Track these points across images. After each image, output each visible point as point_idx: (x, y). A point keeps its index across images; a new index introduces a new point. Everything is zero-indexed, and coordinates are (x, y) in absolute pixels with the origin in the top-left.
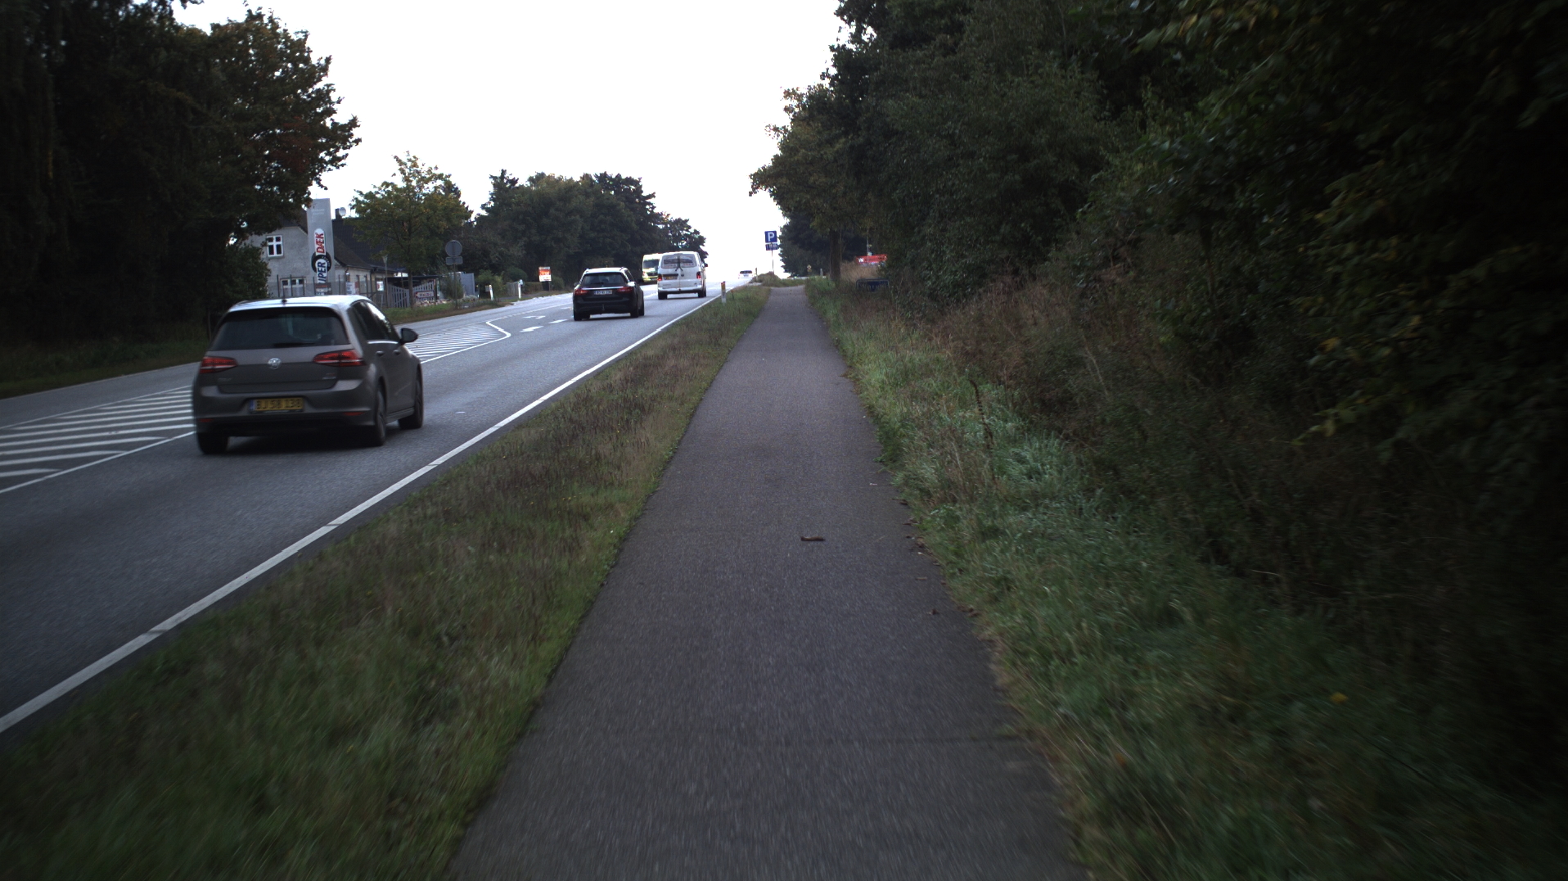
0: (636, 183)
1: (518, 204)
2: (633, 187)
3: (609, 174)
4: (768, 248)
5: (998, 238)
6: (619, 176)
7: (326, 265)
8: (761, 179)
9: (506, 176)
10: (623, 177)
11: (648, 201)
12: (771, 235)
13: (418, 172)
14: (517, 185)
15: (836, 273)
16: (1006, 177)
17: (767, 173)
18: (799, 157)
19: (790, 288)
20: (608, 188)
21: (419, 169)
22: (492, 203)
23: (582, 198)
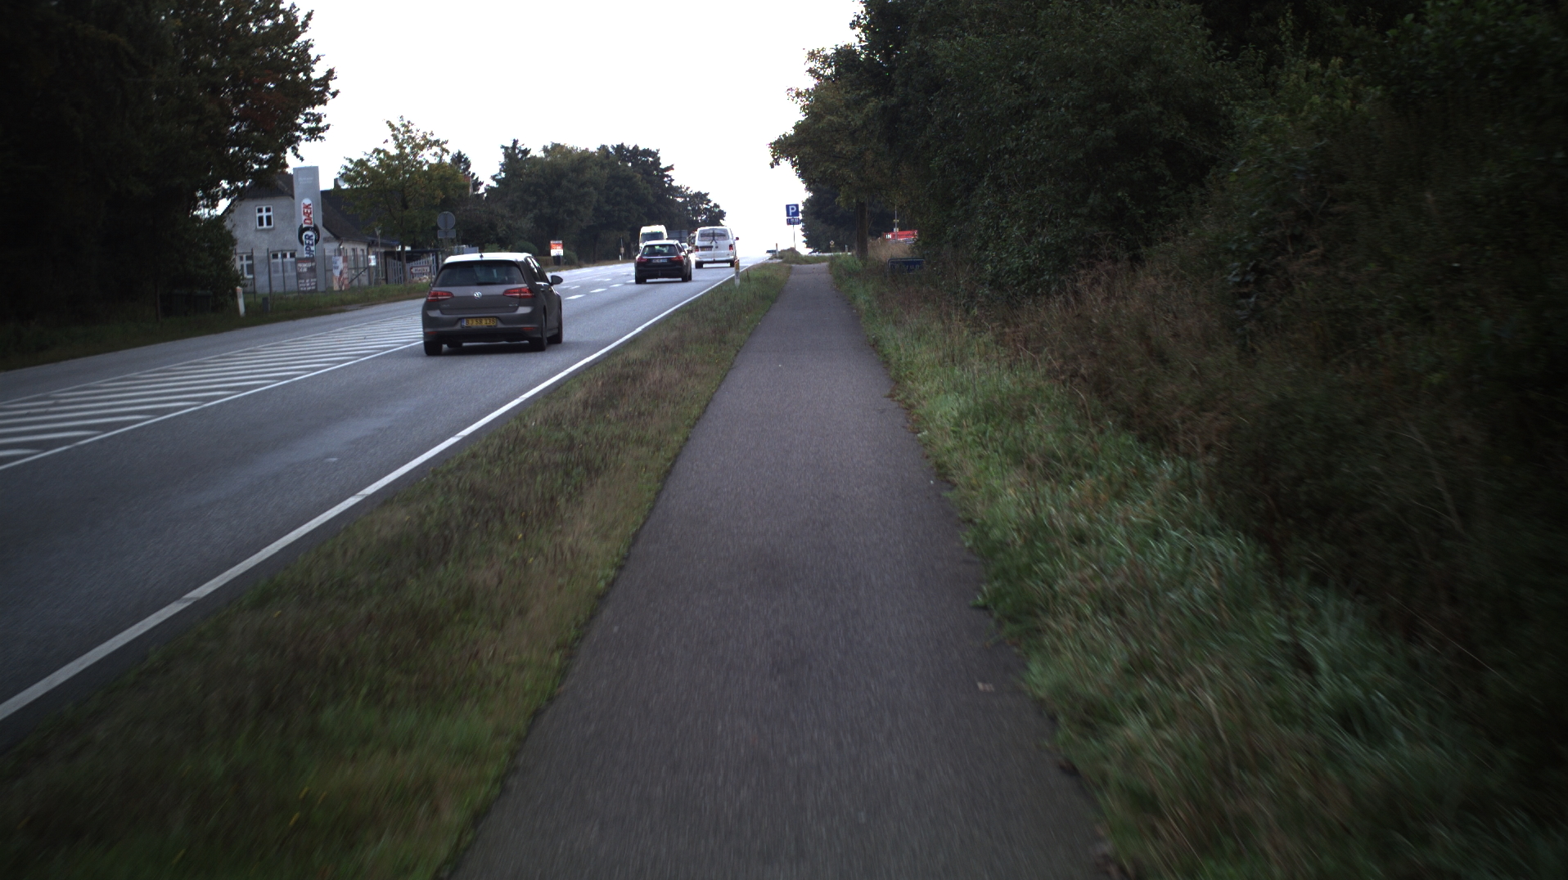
0: (654, 154)
1: (529, 175)
2: (651, 159)
3: (626, 145)
4: (789, 222)
5: (1085, 211)
6: (636, 148)
7: (314, 237)
8: (782, 148)
9: (518, 146)
10: (641, 148)
11: (666, 173)
12: (793, 209)
13: (413, 138)
14: (529, 156)
15: (863, 250)
16: (1096, 132)
17: (789, 141)
18: (823, 124)
19: (812, 265)
20: (625, 159)
21: (413, 135)
22: (503, 175)
23: (597, 169)
